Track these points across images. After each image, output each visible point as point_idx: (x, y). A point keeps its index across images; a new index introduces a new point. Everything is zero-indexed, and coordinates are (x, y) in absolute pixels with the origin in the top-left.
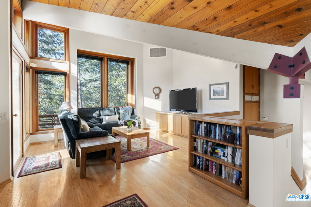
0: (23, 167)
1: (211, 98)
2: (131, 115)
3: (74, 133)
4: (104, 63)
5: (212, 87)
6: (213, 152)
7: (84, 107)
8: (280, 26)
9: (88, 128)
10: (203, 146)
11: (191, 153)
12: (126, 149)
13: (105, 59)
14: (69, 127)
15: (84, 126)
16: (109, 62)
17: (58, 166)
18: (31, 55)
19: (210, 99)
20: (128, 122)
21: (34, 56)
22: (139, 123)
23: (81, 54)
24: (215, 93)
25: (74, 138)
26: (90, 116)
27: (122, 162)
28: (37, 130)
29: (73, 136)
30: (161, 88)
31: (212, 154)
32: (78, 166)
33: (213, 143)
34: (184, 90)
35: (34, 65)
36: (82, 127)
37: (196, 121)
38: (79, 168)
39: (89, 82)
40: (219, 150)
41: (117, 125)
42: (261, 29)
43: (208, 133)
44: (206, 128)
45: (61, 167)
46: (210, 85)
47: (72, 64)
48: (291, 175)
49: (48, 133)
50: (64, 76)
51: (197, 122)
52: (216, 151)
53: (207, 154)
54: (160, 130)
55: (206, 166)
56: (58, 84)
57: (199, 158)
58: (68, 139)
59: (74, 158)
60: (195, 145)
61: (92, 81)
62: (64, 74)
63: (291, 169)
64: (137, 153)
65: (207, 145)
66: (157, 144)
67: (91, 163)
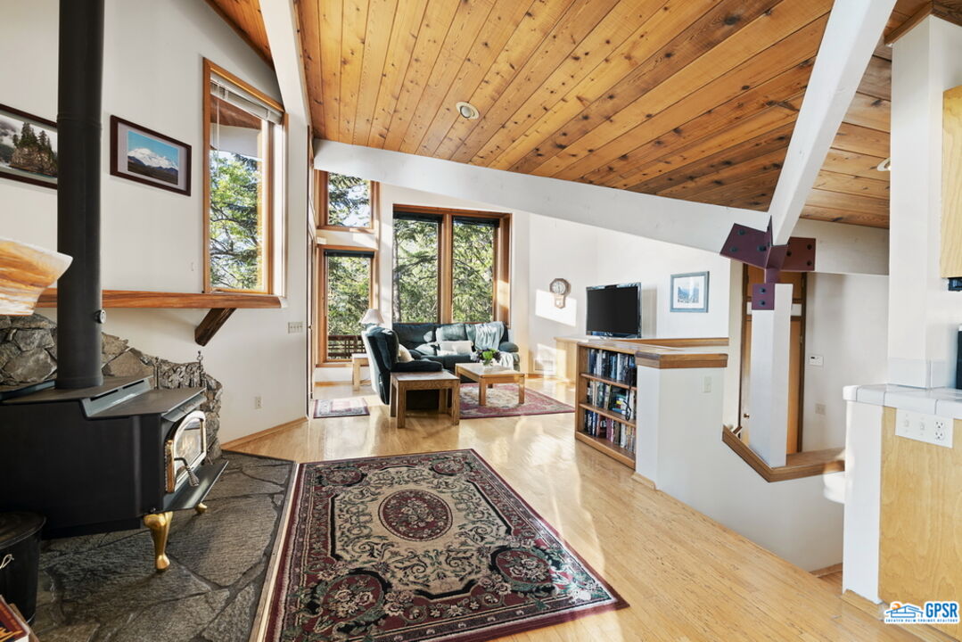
0: (316, 409)
1: (674, 307)
2: (501, 342)
3: (388, 361)
4: (445, 228)
5: (676, 280)
6: (613, 404)
7: (404, 321)
8: (719, 183)
9: (410, 359)
10: (598, 393)
11: (579, 407)
12: (477, 403)
13: (448, 217)
14: (381, 350)
15: (402, 353)
16: (455, 224)
17: (364, 413)
18: (318, 224)
19: (673, 309)
20: (484, 353)
21: (323, 224)
22: (515, 360)
23: (401, 213)
24: (683, 295)
25: (387, 369)
26: (417, 338)
27: (462, 418)
28: (325, 361)
29: (387, 366)
30: (570, 282)
31: (610, 409)
32: (393, 415)
33: (613, 387)
34: (607, 287)
35: (322, 241)
36: (400, 355)
37: (591, 348)
38: (396, 419)
39: (417, 264)
40: (620, 401)
41: (467, 359)
42: (691, 184)
43: (607, 371)
44: (604, 361)
45: (368, 414)
46: (673, 277)
47: (383, 225)
48: (724, 440)
49: (344, 366)
50: (369, 259)
51: (593, 351)
52: (618, 402)
53: (603, 407)
54: (567, 380)
55: (601, 428)
56: (349, 266)
57: (592, 416)
58: (378, 370)
59: (388, 403)
60: (589, 394)
61: (422, 261)
62: (370, 255)
63: (722, 431)
64: (495, 409)
65: (604, 392)
66: (543, 401)
67: (413, 414)
